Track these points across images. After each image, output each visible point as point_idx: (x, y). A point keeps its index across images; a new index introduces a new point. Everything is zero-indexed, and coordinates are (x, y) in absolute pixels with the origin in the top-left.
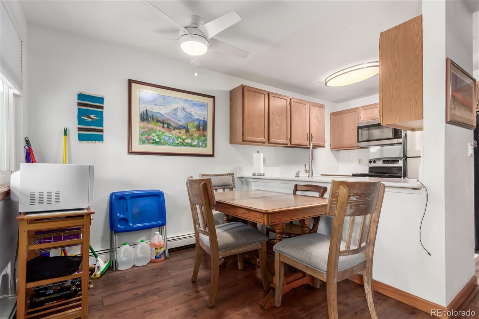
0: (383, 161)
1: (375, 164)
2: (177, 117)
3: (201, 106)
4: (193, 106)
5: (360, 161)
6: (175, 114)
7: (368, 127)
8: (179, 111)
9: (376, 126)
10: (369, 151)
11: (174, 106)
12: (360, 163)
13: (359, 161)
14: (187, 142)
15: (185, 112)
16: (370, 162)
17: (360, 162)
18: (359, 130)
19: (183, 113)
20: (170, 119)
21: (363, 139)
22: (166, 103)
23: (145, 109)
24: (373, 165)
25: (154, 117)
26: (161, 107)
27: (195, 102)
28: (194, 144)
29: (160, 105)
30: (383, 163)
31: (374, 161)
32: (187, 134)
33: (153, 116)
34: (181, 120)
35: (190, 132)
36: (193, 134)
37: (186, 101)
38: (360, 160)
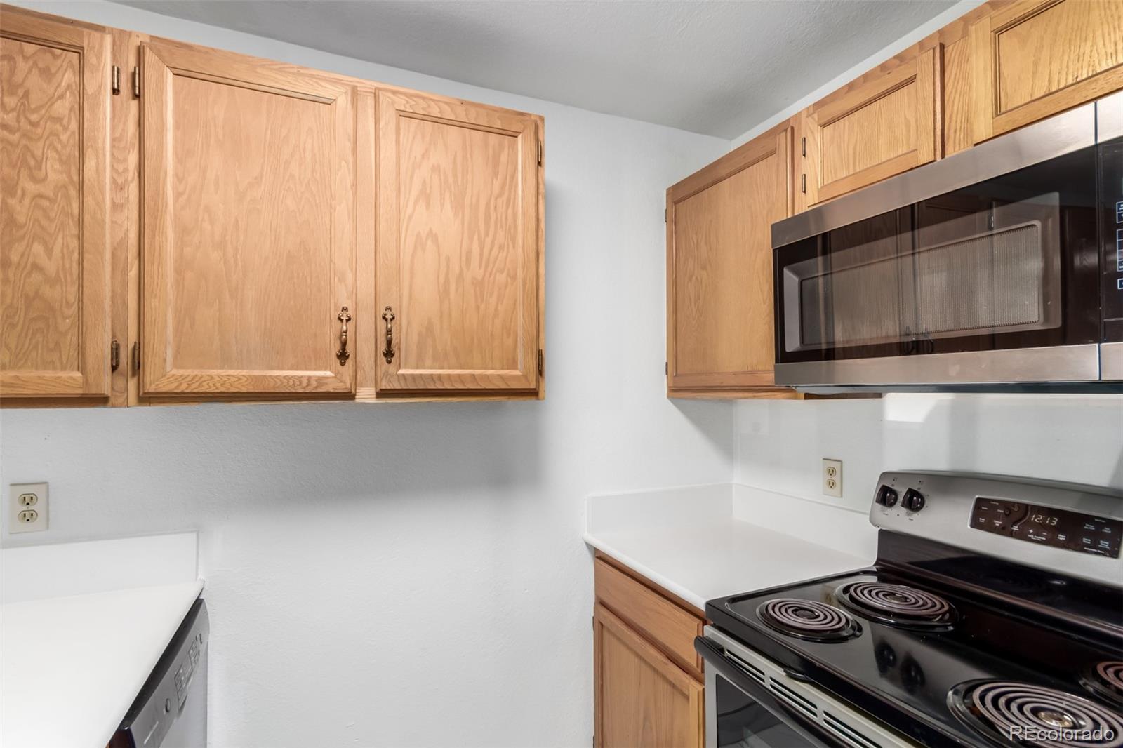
0: (978, 500)
1: (916, 516)
5: (833, 473)
7: (826, 251)
9: (897, 231)
10: (879, 415)
12: (831, 484)
13: (831, 472)
16: (886, 496)
17: (836, 478)
18: (786, 272)
21: (807, 341)
24: (900, 520)
30: (975, 524)
31: (912, 493)
38: (836, 466)
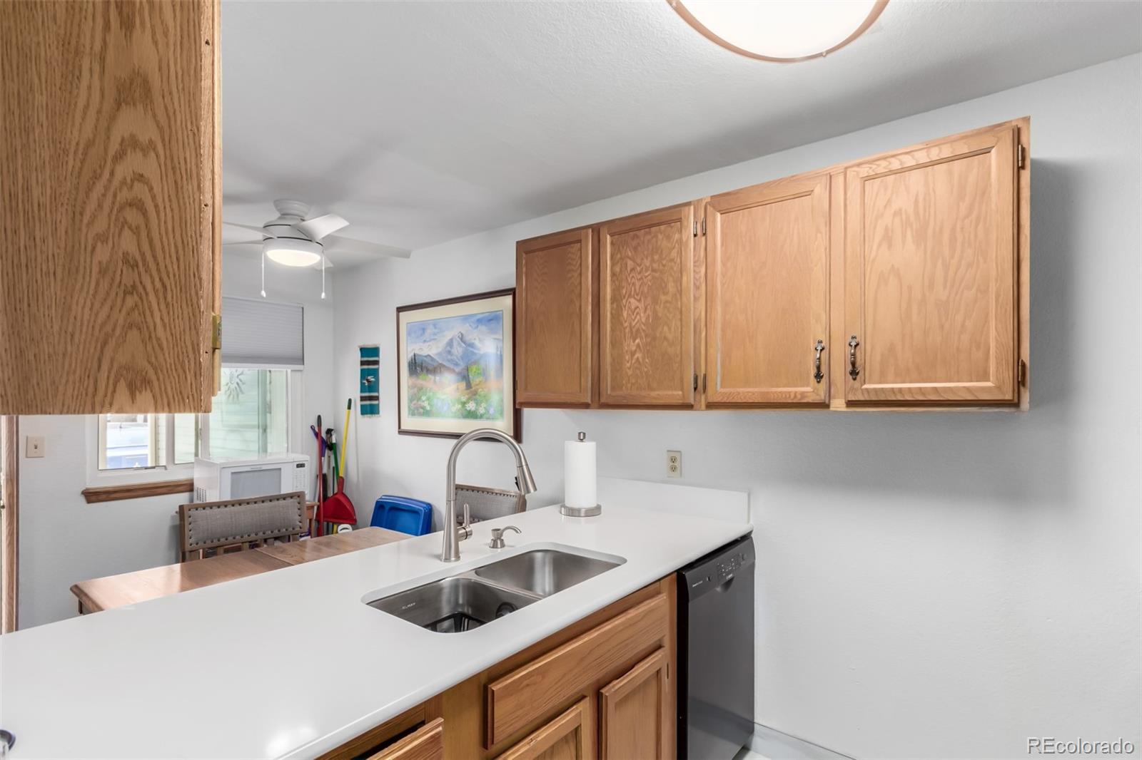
2: (452, 358)
3: (492, 322)
4: (478, 326)
6: (449, 352)
8: (455, 343)
11: (449, 335)
14: (468, 409)
15: (464, 343)
19: (461, 346)
20: (444, 364)
22: (438, 332)
23: (412, 354)
25: (424, 365)
26: (431, 343)
27: (479, 317)
28: (482, 412)
29: (430, 341)
32: (468, 391)
33: (422, 363)
34: (459, 362)
35: (473, 385)
36: (478, 389)
37: (466, 318)
